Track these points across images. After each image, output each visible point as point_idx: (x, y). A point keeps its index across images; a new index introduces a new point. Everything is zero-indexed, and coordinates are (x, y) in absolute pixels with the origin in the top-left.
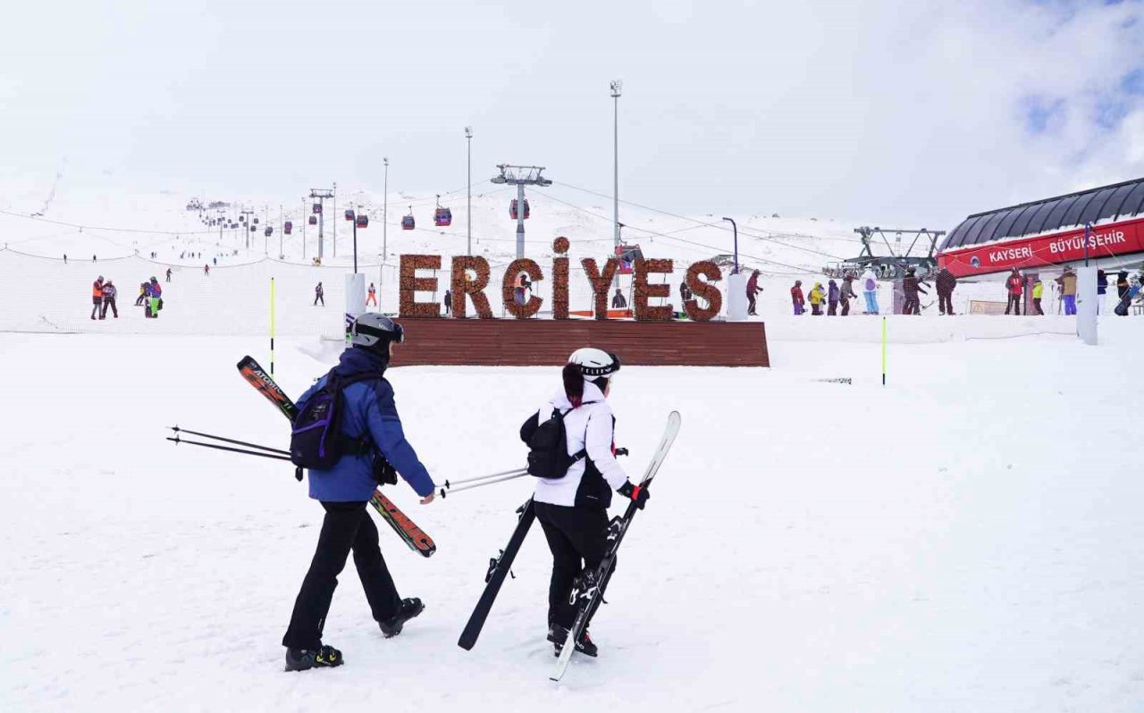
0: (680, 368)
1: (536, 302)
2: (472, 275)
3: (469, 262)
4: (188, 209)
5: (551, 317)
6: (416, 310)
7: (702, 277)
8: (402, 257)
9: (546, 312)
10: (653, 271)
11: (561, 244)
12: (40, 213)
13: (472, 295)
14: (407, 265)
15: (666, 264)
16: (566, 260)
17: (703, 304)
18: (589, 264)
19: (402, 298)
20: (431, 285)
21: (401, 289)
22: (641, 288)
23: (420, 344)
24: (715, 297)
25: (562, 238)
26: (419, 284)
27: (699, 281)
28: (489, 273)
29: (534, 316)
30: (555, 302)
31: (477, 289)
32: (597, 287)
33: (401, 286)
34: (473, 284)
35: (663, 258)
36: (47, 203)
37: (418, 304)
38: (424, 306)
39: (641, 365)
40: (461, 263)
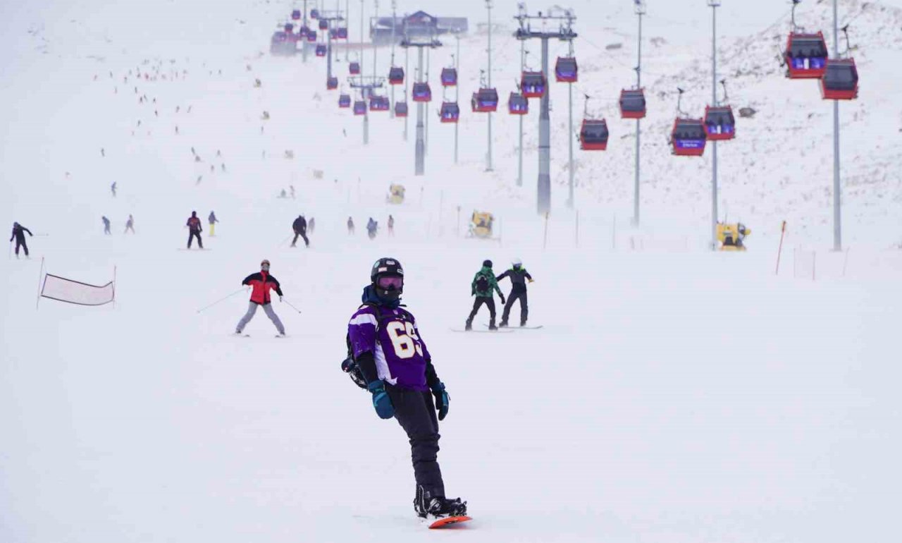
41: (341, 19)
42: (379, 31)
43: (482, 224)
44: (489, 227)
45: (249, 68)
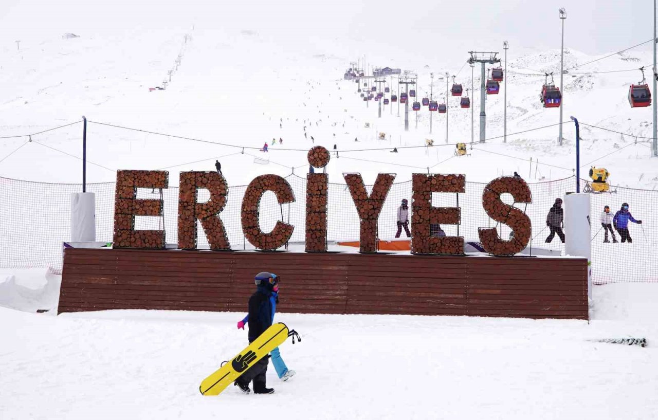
0: (465, 318)
1: (284, 230)
2: (204, 196)
3: (200, 179)
4: (345, 78)
5: (301, 249)
6: (133, 239)
7: (507, 198)
8: (120, 173)
9: (297, 243)
10: (437, 190)
11: (319, 156)
12: (162, 87)
13: (204, 220)
14: (124, 183)
15: (455, 181)
16: (324, 176)
17: (505, 232)
18: (354, 181)
19: (118, 225)
20: (155, 208)
21: (116, 214)
22: (421, 212)
23: (133, 283)
24: (521, 225)
25: (319, 147)
26: (137, 207)
27: (501, 202)
28: (226, 194)
29: (282, 248)
30: (308, 231)
31: (209, 213)
32: (362, 211)
33: (116, 210)
34: (204, 208)
35: (451, 173)
36: (170, 73)
37: (138, 232)
38: (145, 234)
39: (412, 313)
40: (191, 181)
41: (362, 71)
42: (375, 73)
43: (382, 136)
44: (384, 137)
45: (337, 84)
